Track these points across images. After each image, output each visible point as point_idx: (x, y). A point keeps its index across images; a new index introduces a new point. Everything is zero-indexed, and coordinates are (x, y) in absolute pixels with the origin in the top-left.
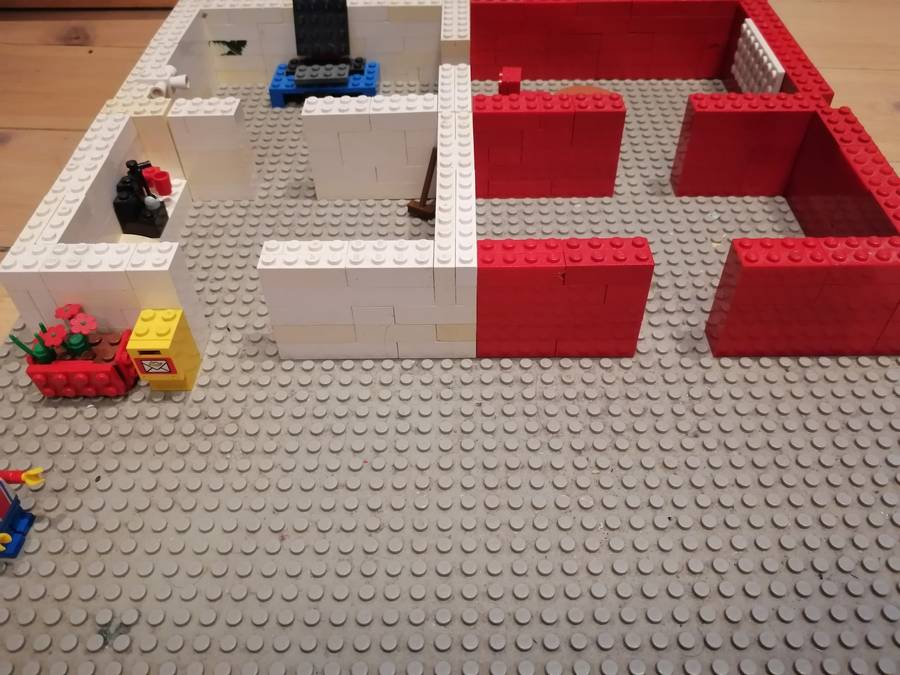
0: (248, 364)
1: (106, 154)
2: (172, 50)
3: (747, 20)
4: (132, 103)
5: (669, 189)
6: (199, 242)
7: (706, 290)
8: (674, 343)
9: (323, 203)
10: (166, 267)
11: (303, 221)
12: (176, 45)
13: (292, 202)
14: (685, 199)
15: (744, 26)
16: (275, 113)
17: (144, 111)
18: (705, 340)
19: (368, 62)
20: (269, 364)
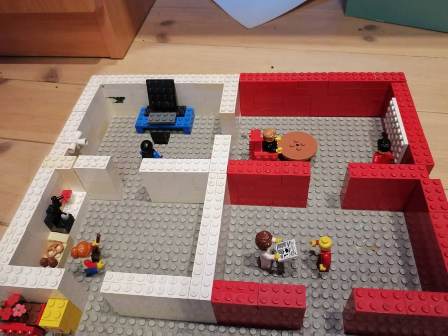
0: (104, 319)
1: (40, 198)
2: (82, 117)
3: (393, 98)
4: (58, 158)
5: (338, 204)
6: (90, 230)
7: (348, 282)
8: (324, 320)
9: (154, 205)
10: (56, 288)
11: (142, 218)
12: (85, 113)
13: (138, 203)
14: (346, 211)
15: (391, 102)
16: (139, 137)
17: (62, 165)
18: (342, 322)
19: (187, 107)
20: (113, 319)
